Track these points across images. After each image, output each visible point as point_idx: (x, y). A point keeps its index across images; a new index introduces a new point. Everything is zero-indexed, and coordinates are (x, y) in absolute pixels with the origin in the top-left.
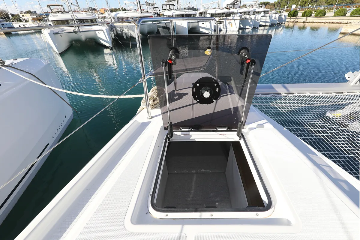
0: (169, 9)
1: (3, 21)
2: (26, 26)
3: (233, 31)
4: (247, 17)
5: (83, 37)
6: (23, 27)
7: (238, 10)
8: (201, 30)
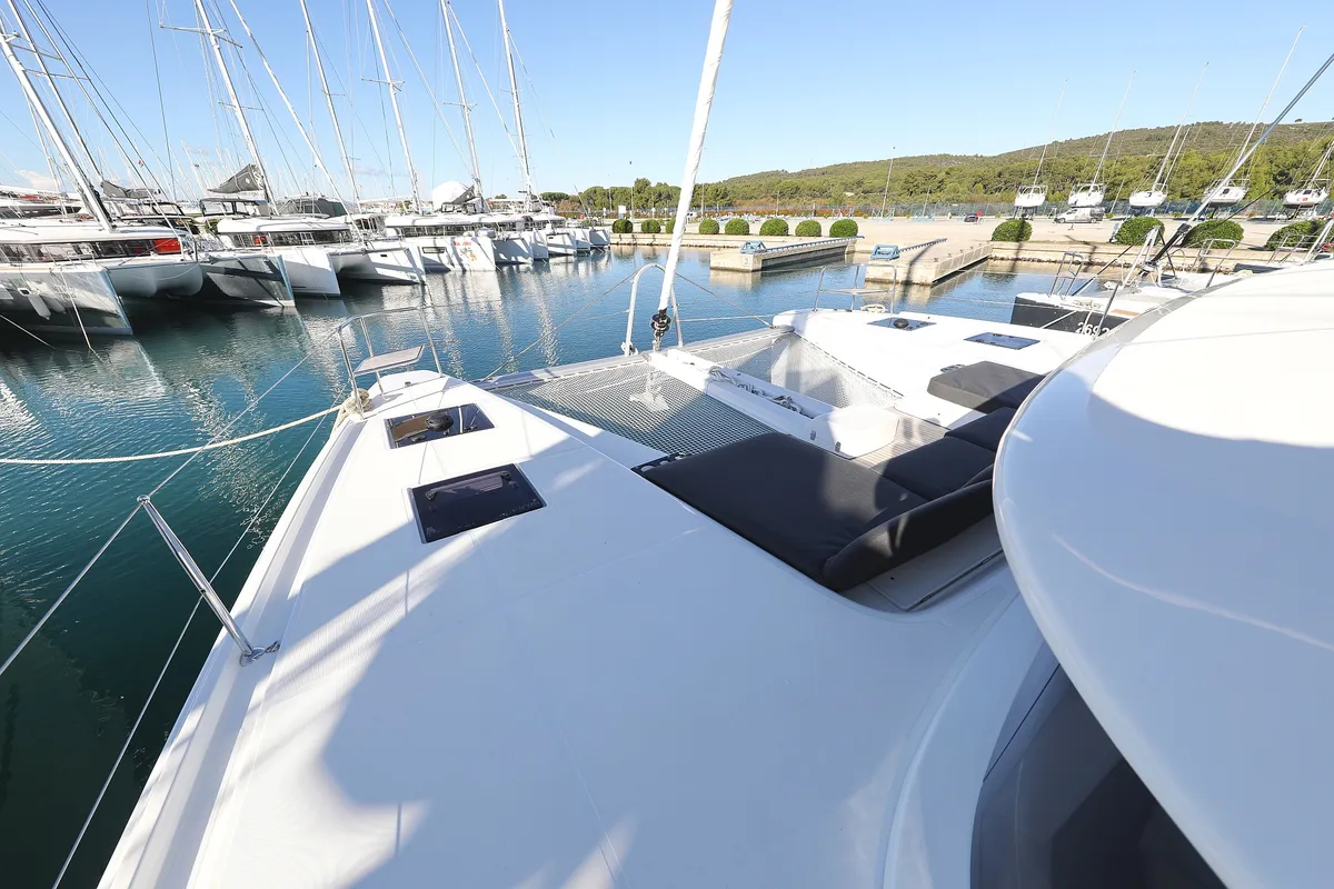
0: (235, 212)
3: (485, 271)
4: (512, 237)
7: (480, 219)
8: (380, 271)
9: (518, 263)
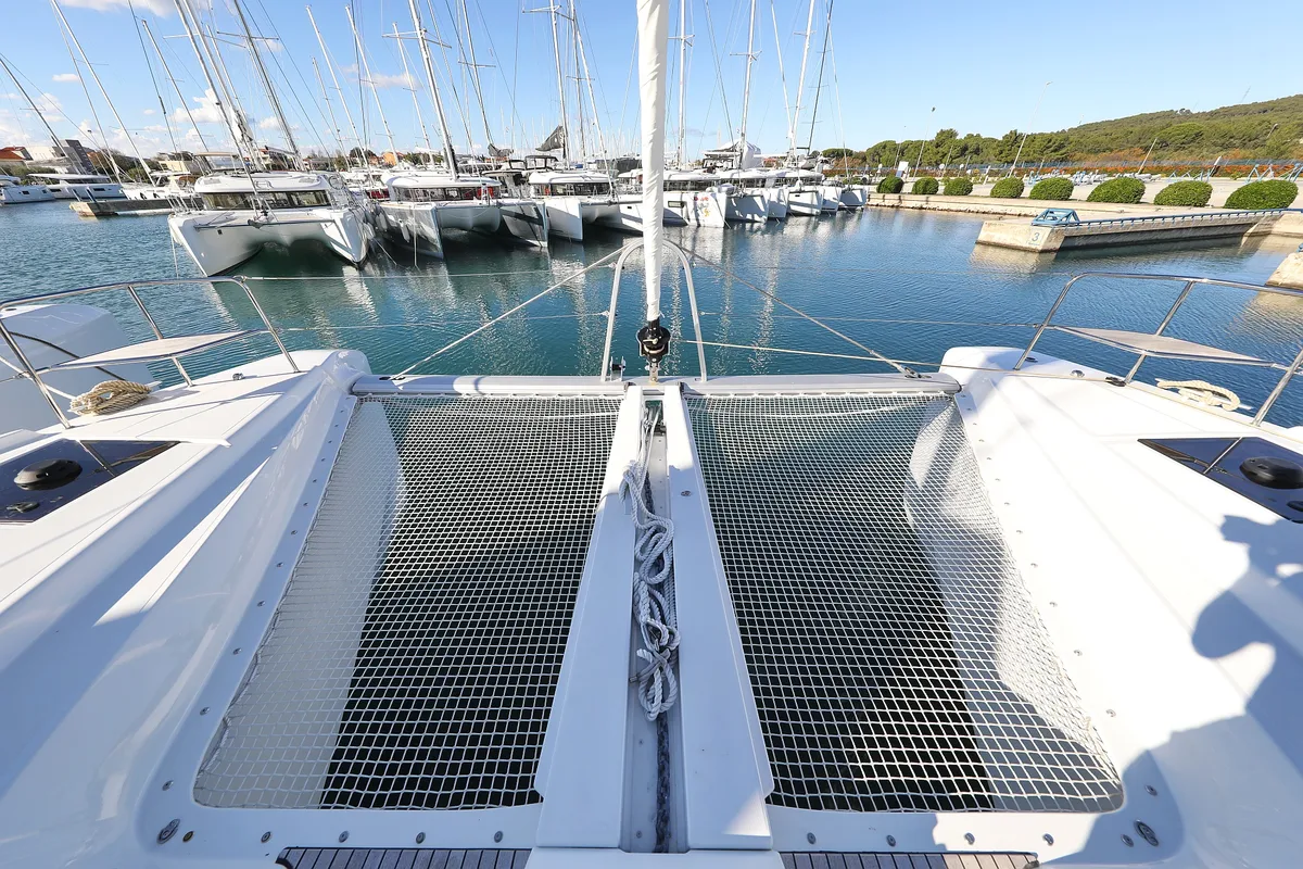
0: (545, 167)
1: (104, 181)
2: (162, 196)
4: (752, 193)
5: (286, 236)
6: (153, 198)
7: (733, 174)
8: (625, 222)
9: (753, 222)
